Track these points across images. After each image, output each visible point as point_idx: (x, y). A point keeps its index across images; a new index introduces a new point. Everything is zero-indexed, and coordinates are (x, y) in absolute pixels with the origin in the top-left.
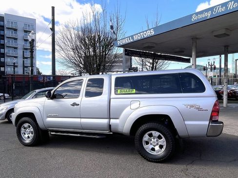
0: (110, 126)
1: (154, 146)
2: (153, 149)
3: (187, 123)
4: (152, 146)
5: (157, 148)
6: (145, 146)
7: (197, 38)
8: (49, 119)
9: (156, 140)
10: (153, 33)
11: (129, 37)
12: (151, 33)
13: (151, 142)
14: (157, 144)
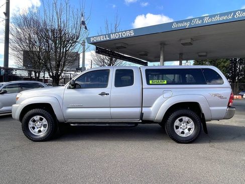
0: (142, 114)
1: (184, 129)
2: (183, 133)
3: (212, 108)
4: (181, 130)
5: (186, 131)
6: (176, 131)
7: (165, 44)
8: (70, 110)
9: (185, 124)
10: (133, 34)
11: (105, 35)
12: (130, 33)
13: (181, 126)
14: (186, 128)
